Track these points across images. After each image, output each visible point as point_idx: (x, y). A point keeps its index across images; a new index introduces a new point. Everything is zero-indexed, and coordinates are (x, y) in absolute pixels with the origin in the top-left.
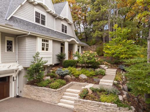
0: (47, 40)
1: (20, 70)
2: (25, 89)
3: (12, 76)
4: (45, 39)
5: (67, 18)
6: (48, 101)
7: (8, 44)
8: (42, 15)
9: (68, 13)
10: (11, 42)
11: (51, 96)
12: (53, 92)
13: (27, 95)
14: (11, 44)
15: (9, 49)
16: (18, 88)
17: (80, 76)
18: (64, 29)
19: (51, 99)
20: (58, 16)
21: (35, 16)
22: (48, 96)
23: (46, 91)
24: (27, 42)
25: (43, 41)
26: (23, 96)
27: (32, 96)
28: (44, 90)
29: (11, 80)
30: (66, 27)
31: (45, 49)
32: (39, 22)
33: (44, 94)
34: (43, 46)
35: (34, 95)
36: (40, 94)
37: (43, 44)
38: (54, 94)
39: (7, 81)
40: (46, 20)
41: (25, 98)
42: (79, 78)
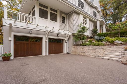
0: (86, 17)
1: (70, 35)
2: (73, 49)
3: (65, 39)
4: (85, 17)
5: (97, 6)
6: (92, 55)
7: (63, 19)
8: (82, 2)
9: (98, 3)
10: (65, 17)
11: (94, 51)
12: (96, 48)
13: (74, 52)
14: (65, 19)
15: (64, 22)
16: (68, 48)
17: (115, 42)
18: (95, 15)
19: (95, 53)
20: (92, 3)
21: (78, 2)
22: (92, 51)
23: (90, 48)
24: (74, 16)
25: (83, 18)
26: (72, 53)
27: (78, 53)
28: (88, 47)
29: (64, 42)
30: (96, 13)
31: (85, 23)
32: (80, 6)
33: (88, 50)
34: (83, 21)
35: (80, 52)
36: (85, 51)
37: (83, 19)
38: (97, 49)
39: (62, 42)
40: (84, 6)
41: (73, 54)
42: (114, 43)
